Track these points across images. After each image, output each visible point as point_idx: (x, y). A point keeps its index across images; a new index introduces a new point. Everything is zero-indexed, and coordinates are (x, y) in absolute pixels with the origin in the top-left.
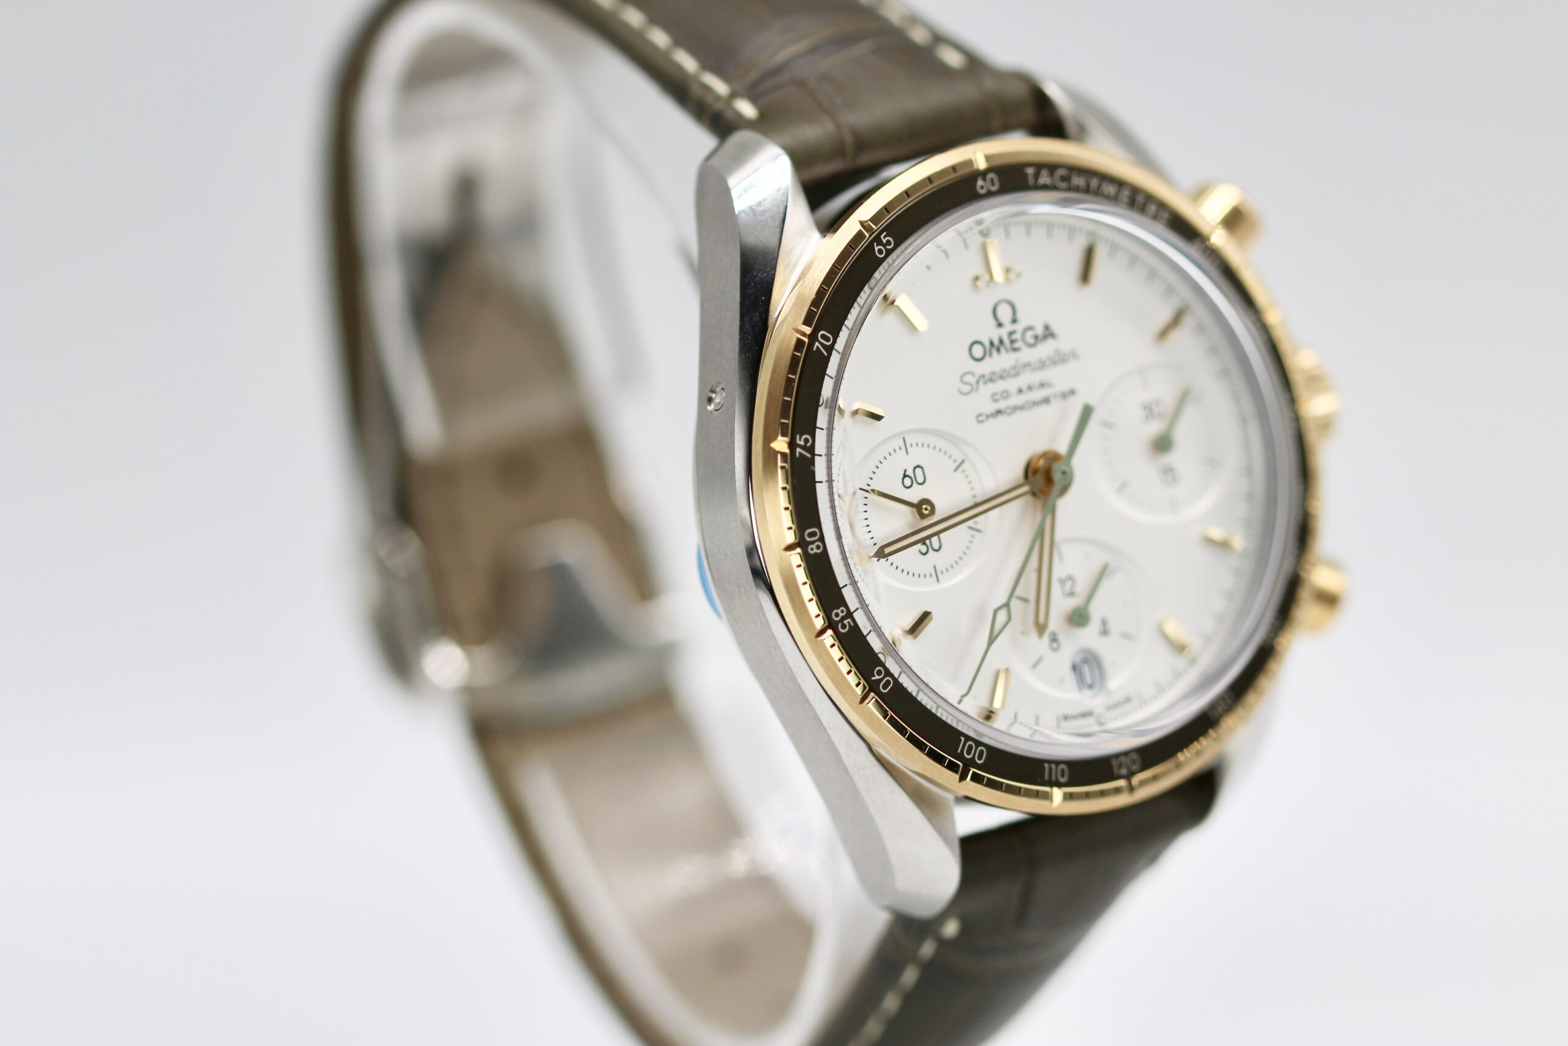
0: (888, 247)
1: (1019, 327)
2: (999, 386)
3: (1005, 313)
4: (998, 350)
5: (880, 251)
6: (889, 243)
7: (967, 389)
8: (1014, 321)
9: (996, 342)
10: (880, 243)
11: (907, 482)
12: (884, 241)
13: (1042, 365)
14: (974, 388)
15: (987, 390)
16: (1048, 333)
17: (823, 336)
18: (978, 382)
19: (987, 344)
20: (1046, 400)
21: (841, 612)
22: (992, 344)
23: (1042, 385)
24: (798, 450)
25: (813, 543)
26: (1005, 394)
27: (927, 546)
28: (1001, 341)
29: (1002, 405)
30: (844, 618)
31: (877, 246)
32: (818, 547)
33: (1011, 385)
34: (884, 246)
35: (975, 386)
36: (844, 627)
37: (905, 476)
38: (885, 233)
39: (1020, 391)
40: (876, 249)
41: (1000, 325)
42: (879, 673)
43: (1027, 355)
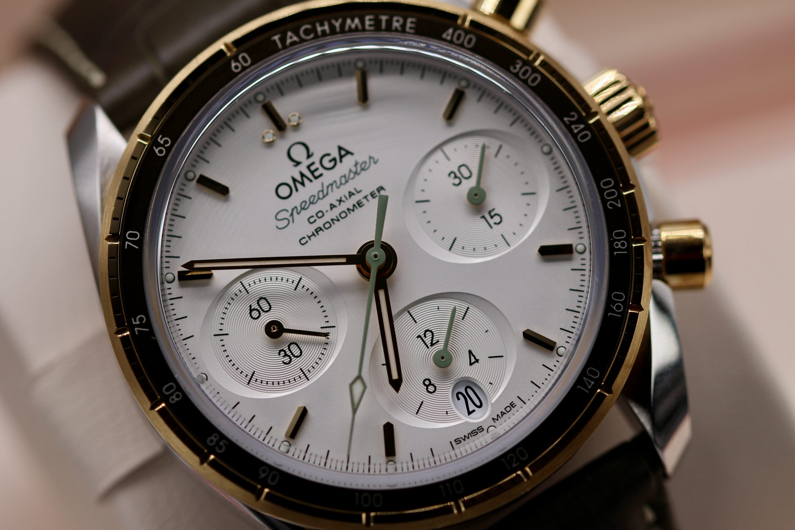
0: (166, 146)
1: (316, 158)
2: (313, 210)
3: (299, 153)
4: (303, 184)
5: (161, 151)
6: (166, 142)
7: (284, 223)
8: (309, 156)
9: (298, 178)
10: (159, 144)
11: (255, 314)
12: (162, 142)
13: (346, 179)
14: (290, 220)
15: (302, 218)
16: (344, 152)
17: (130, 235)
18: (292, 214)
19: (291, 183)
20: (359, 204)
21: (214, 438)
22: (294, 180)
23: (351, 194)
24: (136, 329)
25: (172, 394)
26: (320, 214)
27: (289, 356)
28: (302, 175)
29: (319, 223)
30: (218, 442)
31: (157, 148)
32: (178, 396)
33: (323, 205)
34: (163, 146)
35: (291, 219)
36: (220, 448)
37: (251, 311)
38: (160, 136)
39: (332, 206)
40: (157, 151)
41: (298, 163)
42: (264, 471)
43: (328, 177)
